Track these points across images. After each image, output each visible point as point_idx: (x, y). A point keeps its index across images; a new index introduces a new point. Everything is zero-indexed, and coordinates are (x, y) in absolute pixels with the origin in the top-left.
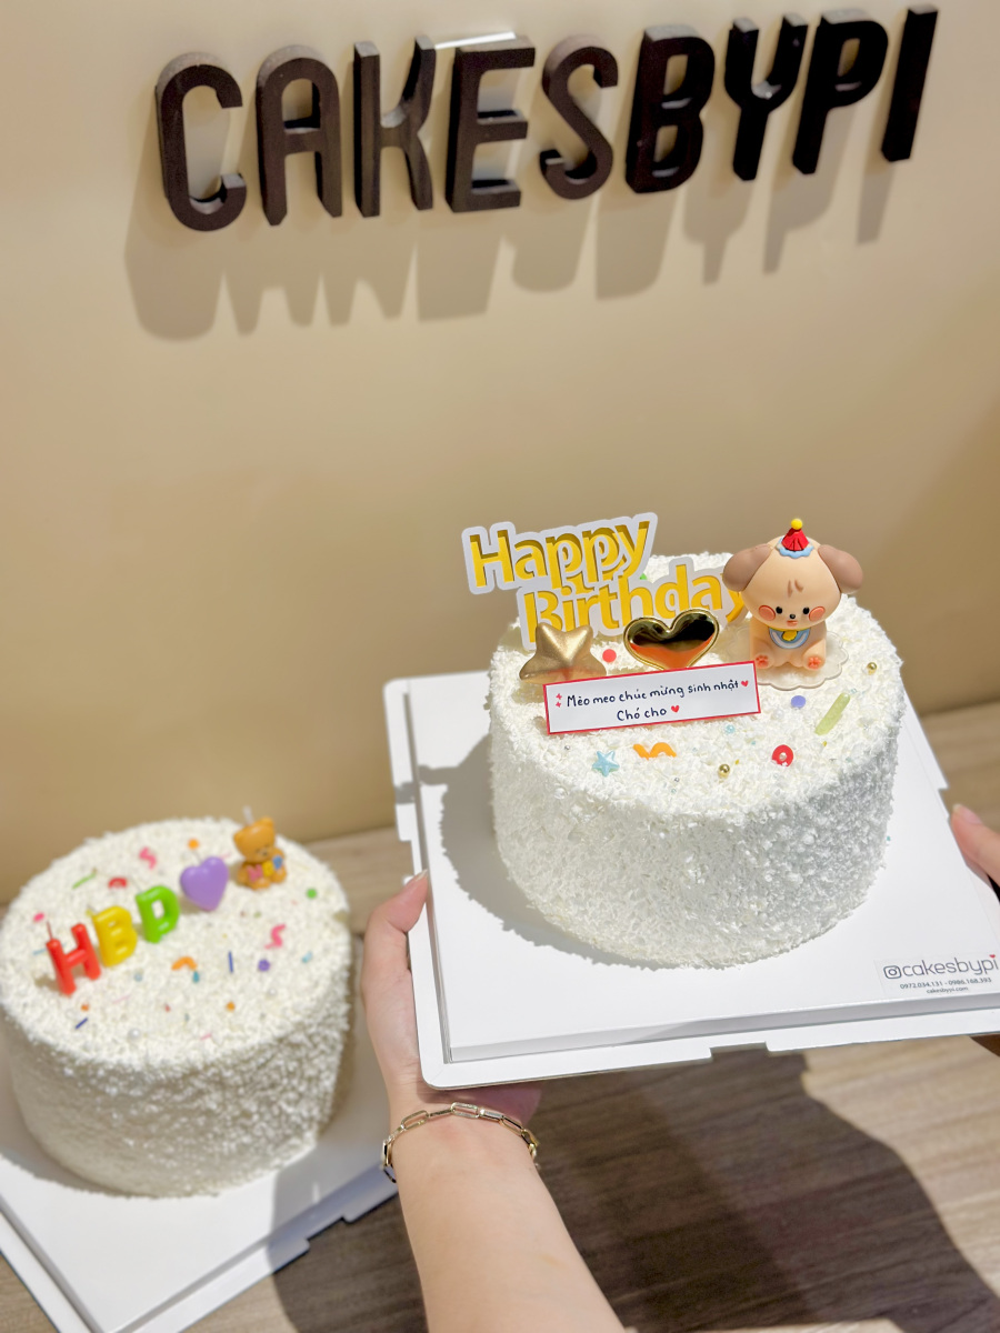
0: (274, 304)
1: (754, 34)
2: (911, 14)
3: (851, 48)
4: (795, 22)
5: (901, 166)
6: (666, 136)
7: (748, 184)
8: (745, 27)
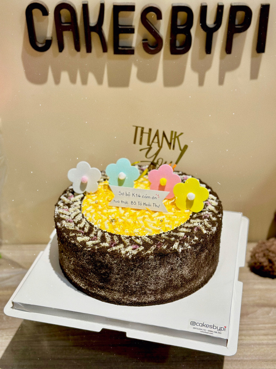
0: (65, 76)
2: (262, 6)
4: (220, 4)
8: (204, 5)
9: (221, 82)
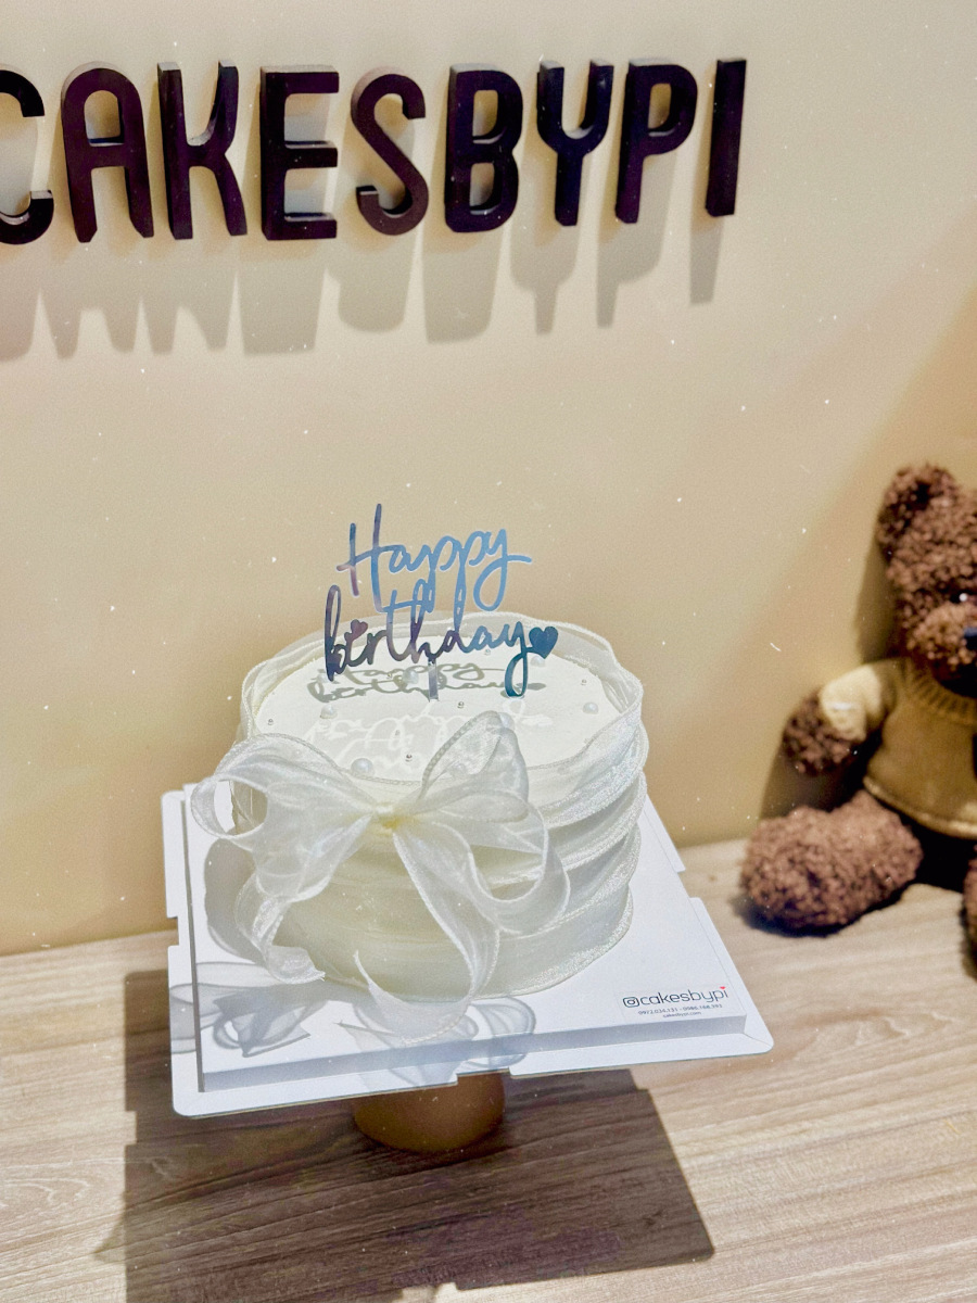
0: (93, 325)
1: (559, 73)
2: (719, 64)
3: (660, 95)
4: (600, 63)
5: (727, 219)
6: (481, 175)
7: (571, 229)
8: (550, 66)
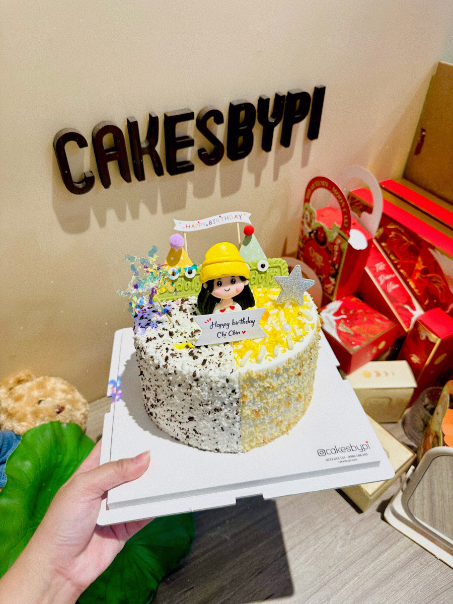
1: (268, 100)
2: (316, 88)
7: (268, 153)
8: (264, 98)
9: (276, 177)
